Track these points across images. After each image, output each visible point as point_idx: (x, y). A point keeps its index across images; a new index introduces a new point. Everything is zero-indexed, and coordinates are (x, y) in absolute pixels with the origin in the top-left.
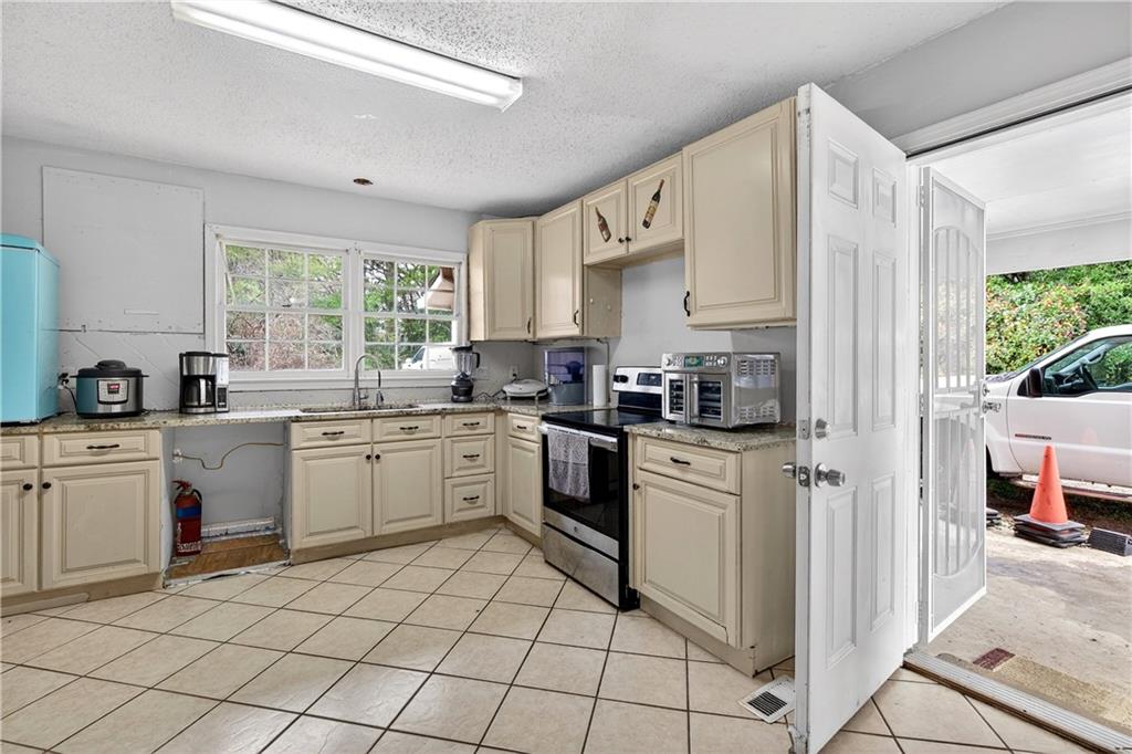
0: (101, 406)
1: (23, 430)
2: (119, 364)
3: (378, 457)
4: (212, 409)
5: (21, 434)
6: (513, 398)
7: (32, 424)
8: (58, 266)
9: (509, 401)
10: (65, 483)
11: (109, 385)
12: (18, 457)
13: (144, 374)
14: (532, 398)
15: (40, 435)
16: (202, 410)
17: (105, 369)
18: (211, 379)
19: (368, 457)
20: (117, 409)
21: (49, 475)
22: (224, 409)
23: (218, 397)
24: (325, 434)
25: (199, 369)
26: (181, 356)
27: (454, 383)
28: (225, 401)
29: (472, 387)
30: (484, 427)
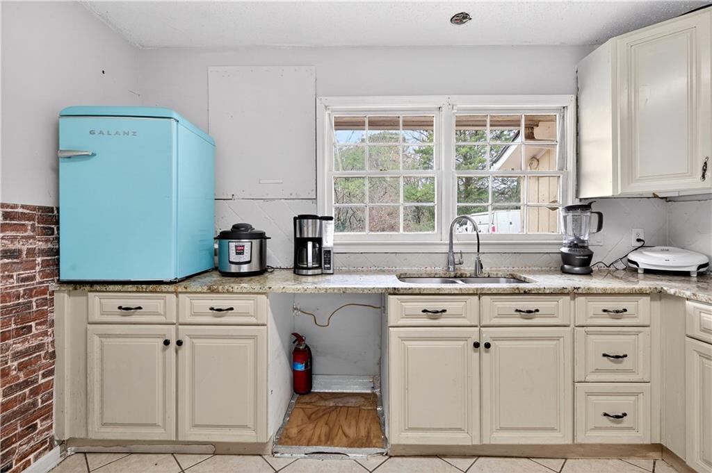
0: (233, 266)
1: (164, 288)
2: (247, 227)
3: (488, 346)
4: (319, 271)
5: (162, 292)
6: (647, 271)
7: (171, 283)
8: (214, 146)
9: (641, 276)
10: (195, 341)
11: (236, 246)
12: (162, 313)
13: (267, 235)
14: (687, 274)
15: (177, 293)
16: (310, 272)
17: (237, 232)
18: (318, 241)
19: (477, 345)
20: (245, 269)
21: (184, 333)
22: (328, 272)
23: (323, 259)
24: (425, 311)
25: (309, 232)
26: (295, 219)
27: (565, 250)
28: (329, 263)
29: (590, 256)
30: (633, 316)
